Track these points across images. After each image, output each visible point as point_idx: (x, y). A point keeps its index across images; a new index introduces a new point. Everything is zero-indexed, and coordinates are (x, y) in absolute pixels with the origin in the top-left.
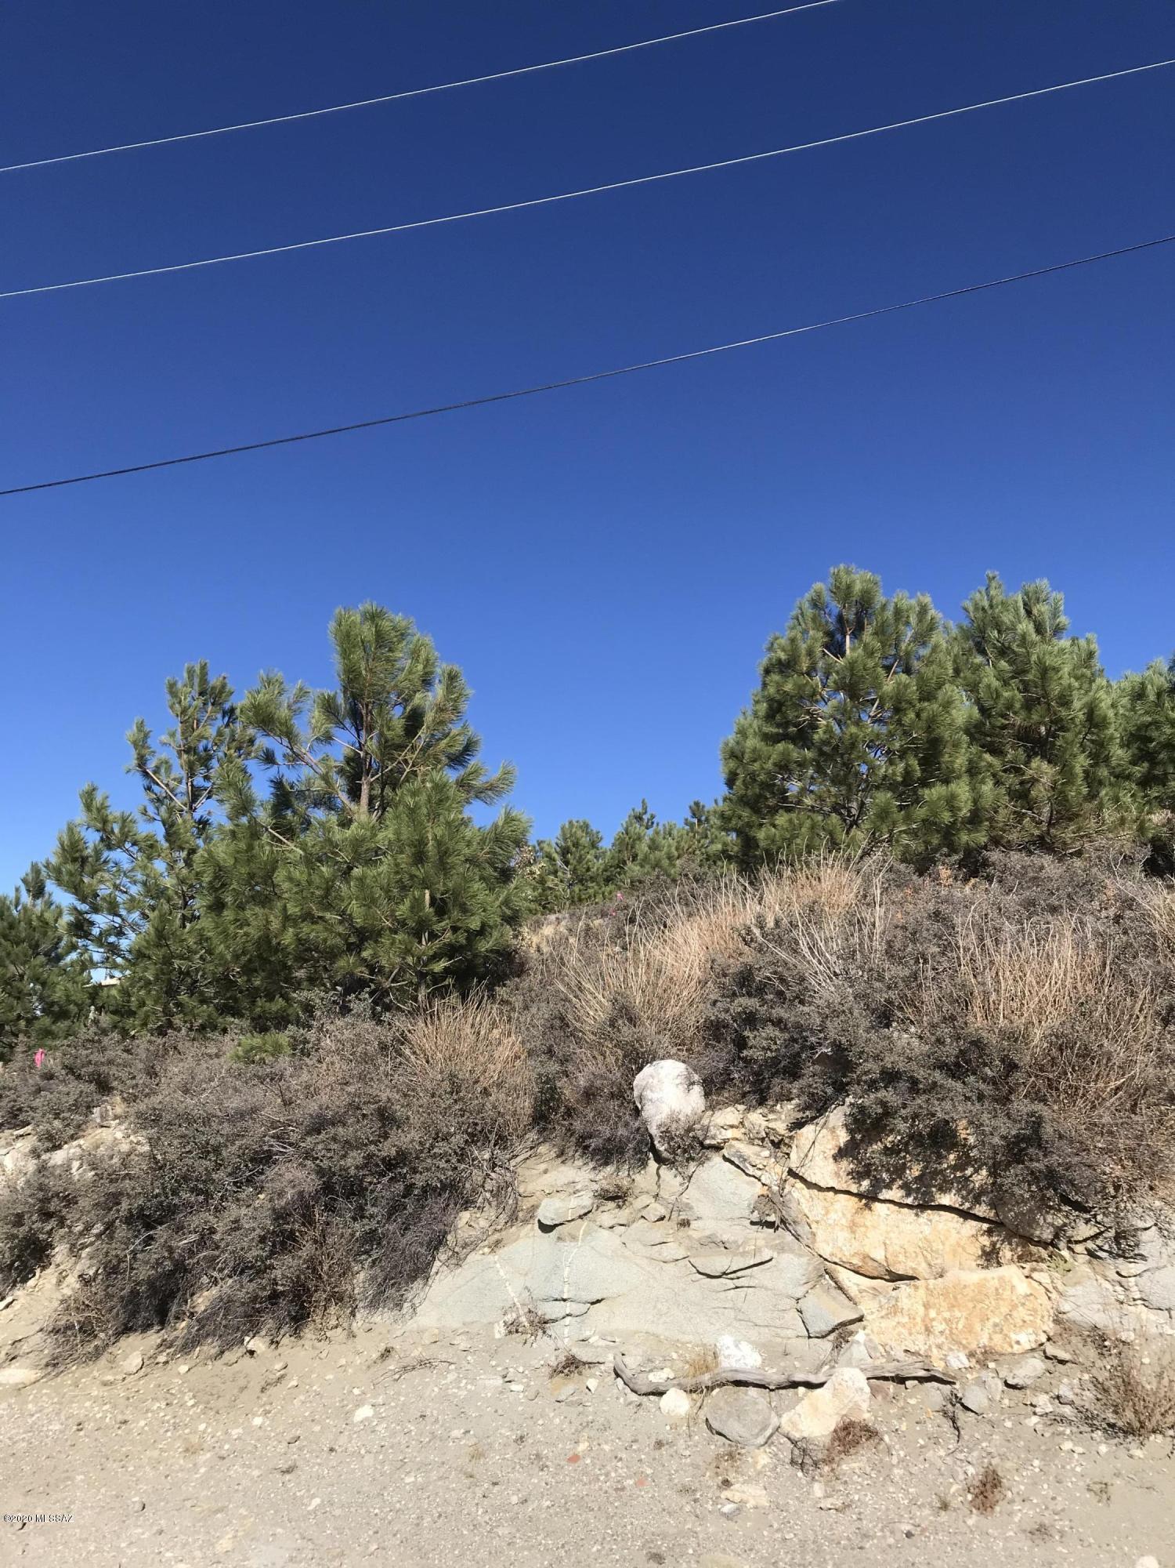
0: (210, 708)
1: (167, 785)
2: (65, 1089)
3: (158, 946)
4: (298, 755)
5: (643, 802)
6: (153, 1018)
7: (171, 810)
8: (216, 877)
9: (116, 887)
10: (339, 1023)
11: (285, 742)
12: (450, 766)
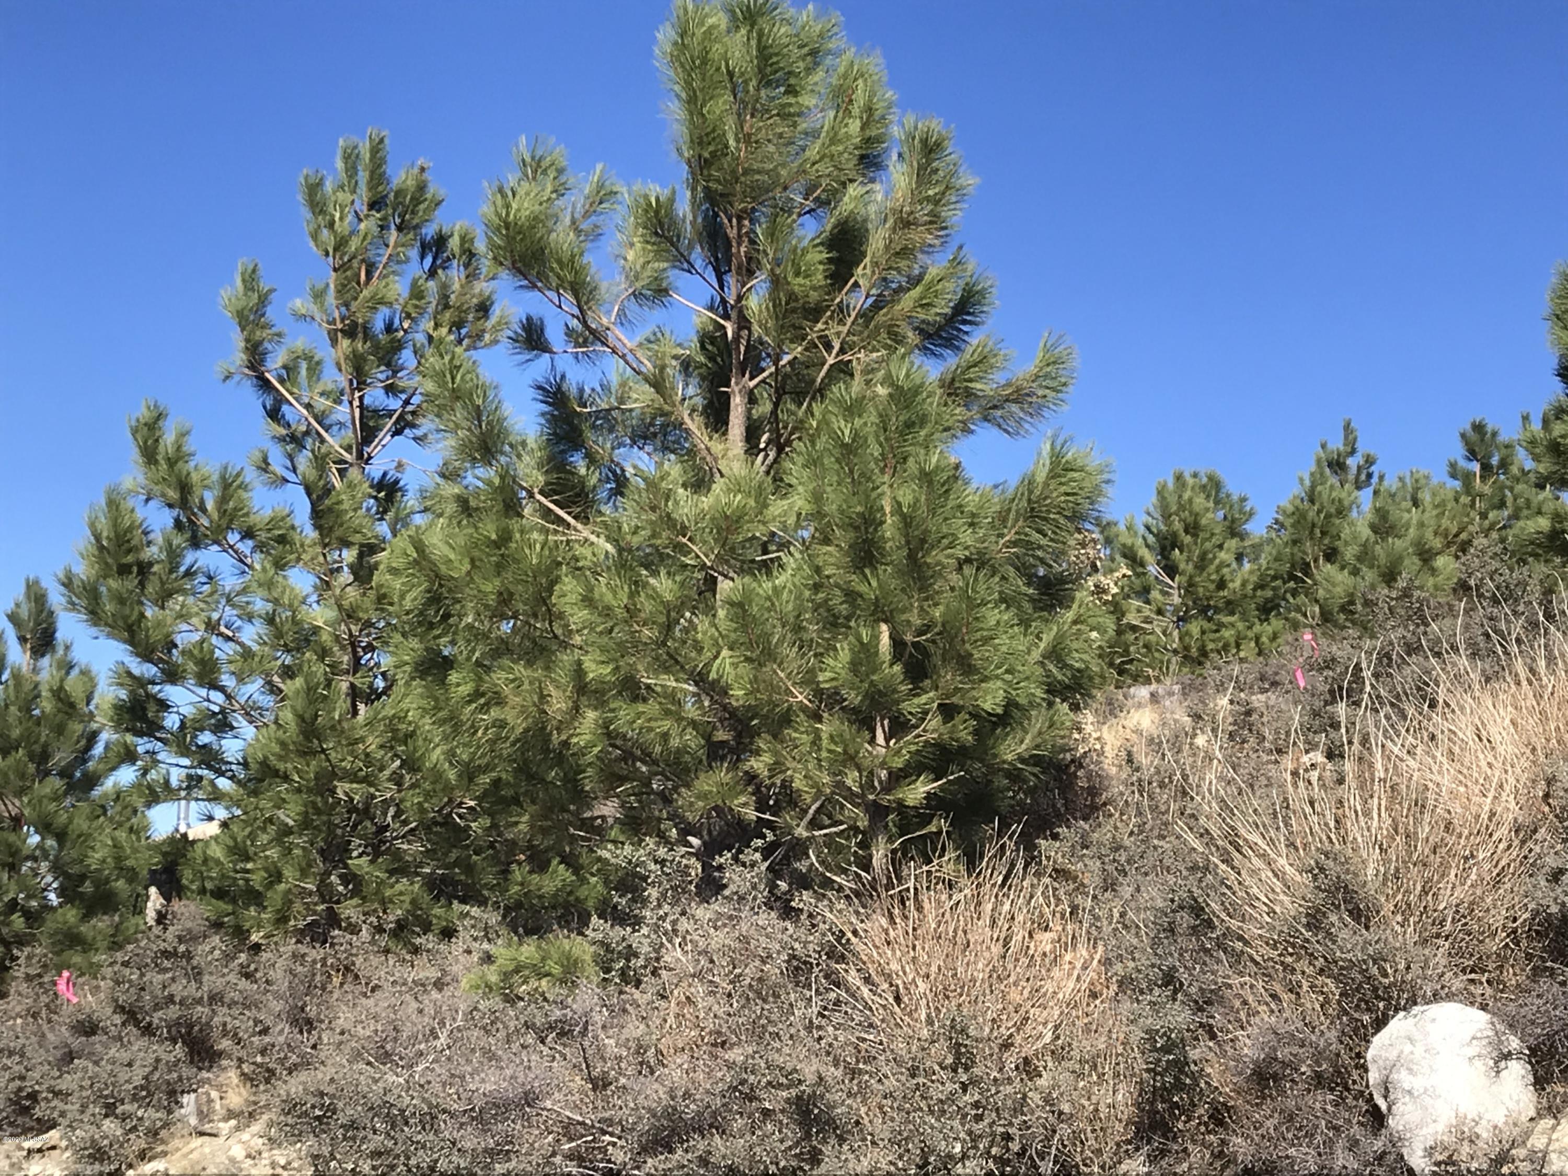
0: (393, 236)
1: (308, 406)
2: (125, 1056)
3: (306, 753)
4: (593, 332)
5: (1347, 427)
6: (298, 906)
7: (320, 462)
8: (434, 599)
9: (212, 627)
10: (703, 913)
11: (569, 303)
12: (924, 349)
